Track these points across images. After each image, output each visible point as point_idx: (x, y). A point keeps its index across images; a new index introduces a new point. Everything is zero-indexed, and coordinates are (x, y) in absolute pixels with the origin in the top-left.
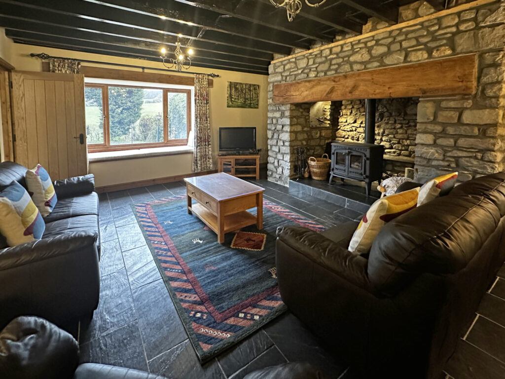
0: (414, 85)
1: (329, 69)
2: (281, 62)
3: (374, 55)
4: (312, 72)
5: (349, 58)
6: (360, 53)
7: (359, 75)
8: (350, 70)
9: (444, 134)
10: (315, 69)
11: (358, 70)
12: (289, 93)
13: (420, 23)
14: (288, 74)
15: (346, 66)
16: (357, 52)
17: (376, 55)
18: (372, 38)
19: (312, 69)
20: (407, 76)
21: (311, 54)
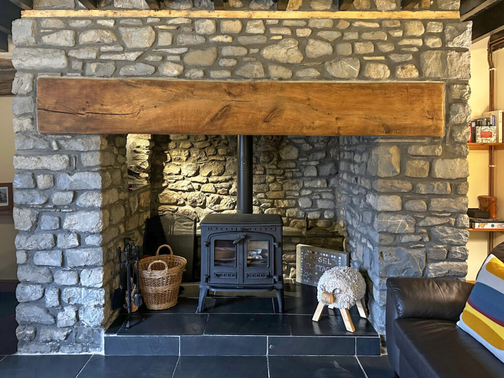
0: (375, 118)
1: (215, 66)
2: (66, 20)
3: (309, 55)
4: (170, 65)
5: (260, 50)
6: (283, 46)
7: (282, 88)
8: (263, 75)
9: (414, 194)
10: (178, 58)
11: (281, 79)
12: (98, 106)
13: (377, 19)
14: (93, 55)
15: (256, 67)
16: (277, 42)
17: (313, 56)
18: (304, 23)
19: (169, 58)
20: (365, 102)
21: (163, 20)
